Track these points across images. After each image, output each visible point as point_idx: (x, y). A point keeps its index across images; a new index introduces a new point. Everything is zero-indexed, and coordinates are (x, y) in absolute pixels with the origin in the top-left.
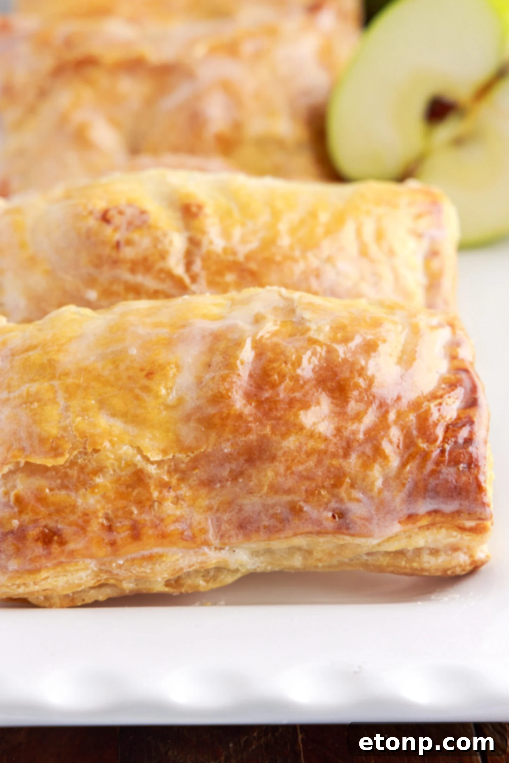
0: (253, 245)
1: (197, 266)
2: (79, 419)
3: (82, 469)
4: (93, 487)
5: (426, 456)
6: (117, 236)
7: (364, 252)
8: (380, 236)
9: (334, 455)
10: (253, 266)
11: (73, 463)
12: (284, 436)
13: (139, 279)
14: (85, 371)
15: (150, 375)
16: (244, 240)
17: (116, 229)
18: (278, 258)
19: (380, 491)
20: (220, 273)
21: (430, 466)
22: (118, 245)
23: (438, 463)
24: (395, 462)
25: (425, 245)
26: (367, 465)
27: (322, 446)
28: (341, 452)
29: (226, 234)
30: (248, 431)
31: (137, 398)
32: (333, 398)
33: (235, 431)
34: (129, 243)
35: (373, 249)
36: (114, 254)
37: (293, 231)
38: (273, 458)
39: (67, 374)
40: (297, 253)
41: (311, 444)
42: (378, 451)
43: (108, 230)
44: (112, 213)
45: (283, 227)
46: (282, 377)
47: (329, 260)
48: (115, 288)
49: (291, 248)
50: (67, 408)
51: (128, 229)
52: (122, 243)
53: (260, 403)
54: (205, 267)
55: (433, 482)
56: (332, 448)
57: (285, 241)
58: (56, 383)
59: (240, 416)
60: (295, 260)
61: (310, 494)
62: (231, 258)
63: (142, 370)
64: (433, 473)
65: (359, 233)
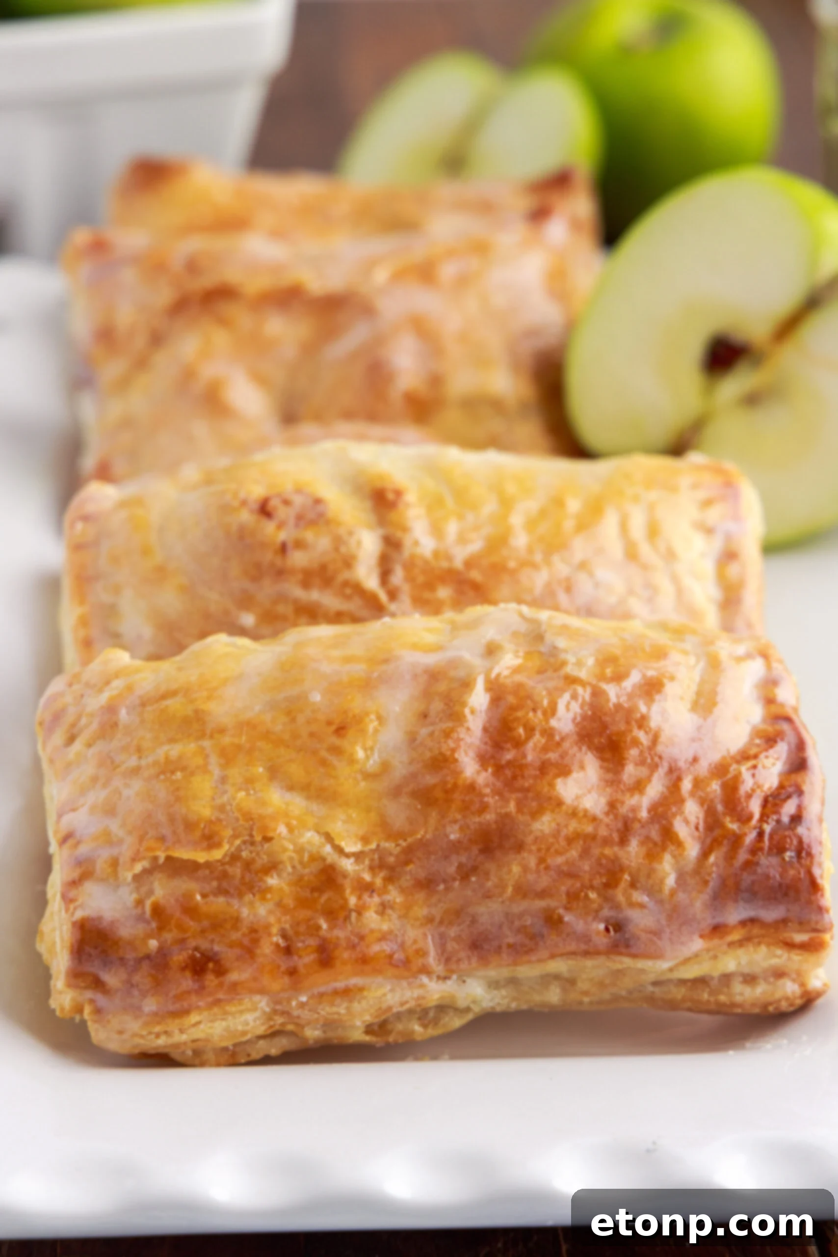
0: (475, 546)
1: (398, 577)
2: (242, 794)
3: (248, 865)
4: (264, 892)
5: (736, 840)
6: (282, 536)
7: (631, 554)
8: (653, 531)
9: (606, 842)
10: (476, 575)
11: (234, 858)
12: (535, 815)
13: (315, 595)
14: (249, 726)
15: (341, 730)
16: (462, 539)
17: (281, 526)
18: (512, 564)
19: (673, 893)
20: (430, 586)
21: (743, 856)
22: (283, 549)
23: (755, 850)
24: (693, 850)
25: (717, 545)
26: (653, 853)
27: (589, 829)
28: (616, 837)
29: (437, 531)
30: (484, 808)
31: (324, 763)
32: (602, 759)
33: (465, 808)
34: (300, 544)
35: (645, 550)
36: (278, 561)
37: (531, 525)
38: (520, 847)
39: (222, 731)
40: (538, 557)
41: (573, 825)
42: (668, 836)
43: (269, 528)
44: (274, 503)
45: (517, 520)
46: (530, 730)
47: (583, 566)
48: (281, 609)
49: (530, 550)
50: (223, 780)
51: (297, 525)
52: (290, 545)
53: (499, 769)
54: (410, 579)
55: (747, 879)
56: (603, 832)
57: (520, 540)
58: (207, 743)
59: (471, 788)
60: (534, 566)
61: (573, 897)
62: (445, 564)
63: (329, 723)
64: (748, 865)
65: (624, 527)
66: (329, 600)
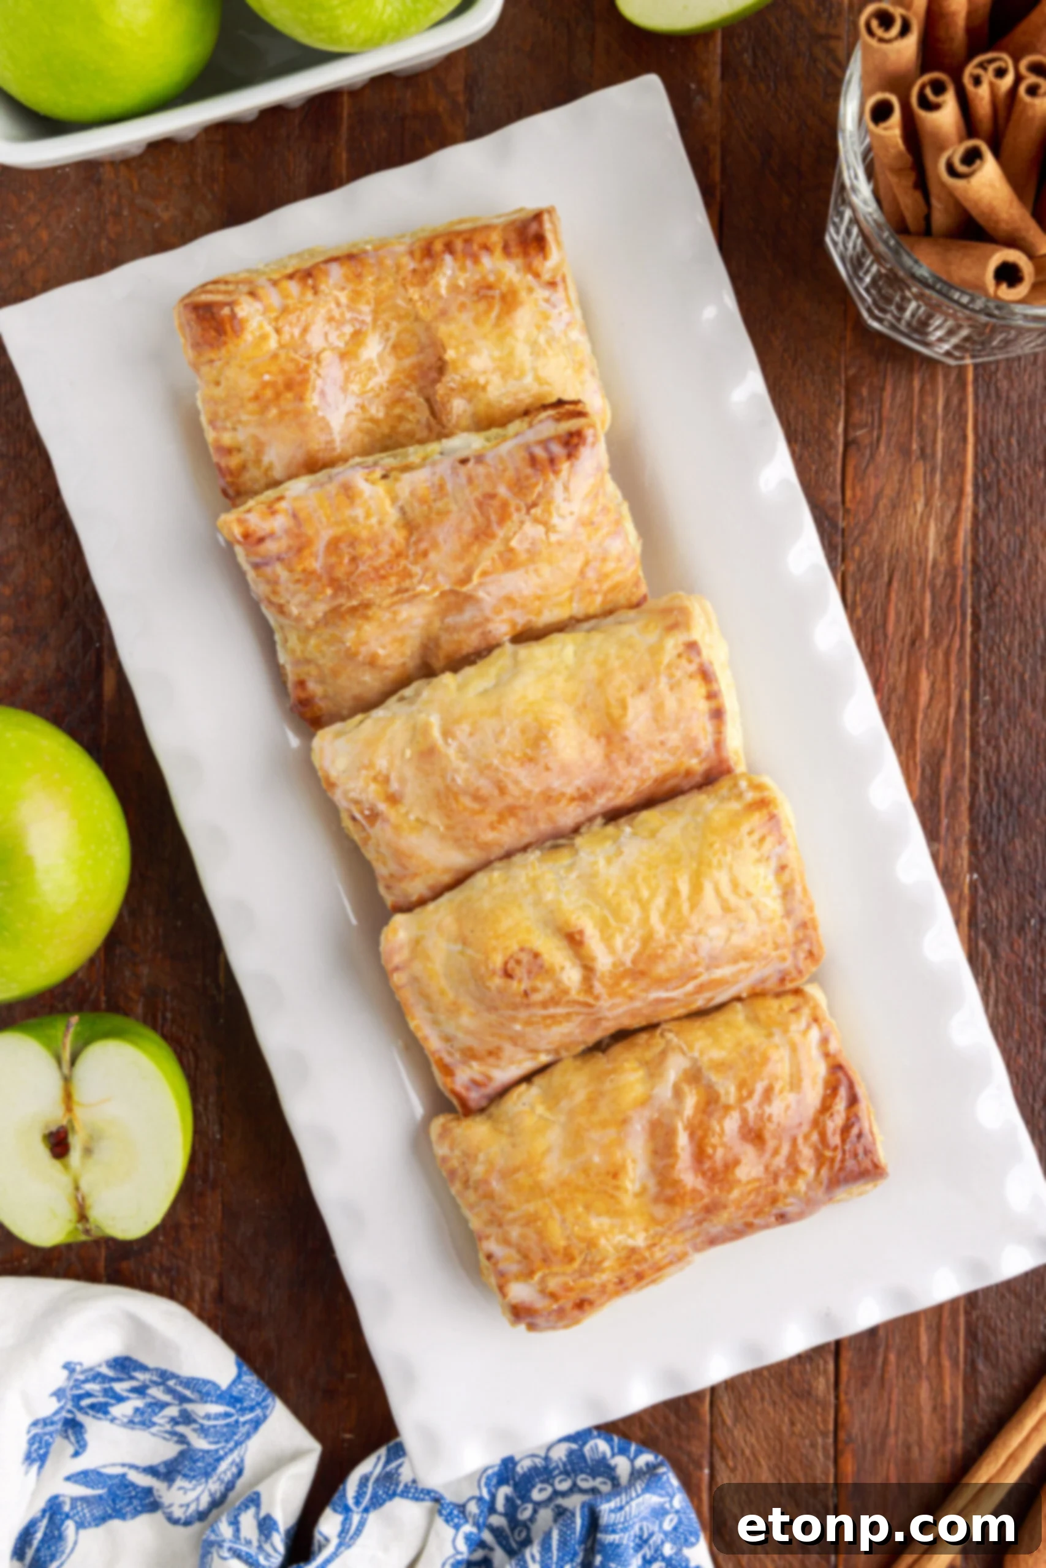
0: (636, 946)
1: (598, 988)
2: (576, 1228)
3: (591, 1263)
4: (603, 1271)
5: (832, 1160)
6: (524, 986)
7: (727, 909)
8: (735, 885)
9: (767, 1186)
10: (641, 966)
11: (584, 1262)
12: (729, 1191)
13: (552, 1011)
14: (565, 1184)
15: (615, 1176)
16: (626, 947)
17: (520, 981)
18: (660, 951)
19: (806, 1193)
20: (617, 984)
21: (837, 1165)
22: (526, 994)
23: (843, 1161)
24: (811, 1172)
25: (773, 864)
26: (792, 1182)
27: (757, 1184)
28: (771, 1181)
29: (611, 949)
30: (702, 1197)
31: (612, 1197)
32: (755, 1145)
33: (693, 1200)
34: (535, 990)
35: (733, 900)
36: (525, 1001)
37: (664, 915)
38: (725, 1207)
39: (552, 1191)
40: (673, 939)
41: (749, 1187)
42: (798, 1171)
43: (514, 985)
44: (511, 965)
45: (655, 919)
46: (714, 1147)
47: (700, 932)
48: (535, 1019)
49: (667, 936)
50: (564, 1221)
51: (529, 978)
52: (529, 992)
53: (704, 1174)
54: (605, 985)
55: (842, 1175)
56: (764, 1182)
57: (660, 930)
58: (547, 1200)
59: (694, 1191)
60: (672, 946)
61: (757, 1215)
62: (622, 969)
63: (608, 1173)
64: (841, 1169)
65: (717, 891)
66: (560, 1010)
